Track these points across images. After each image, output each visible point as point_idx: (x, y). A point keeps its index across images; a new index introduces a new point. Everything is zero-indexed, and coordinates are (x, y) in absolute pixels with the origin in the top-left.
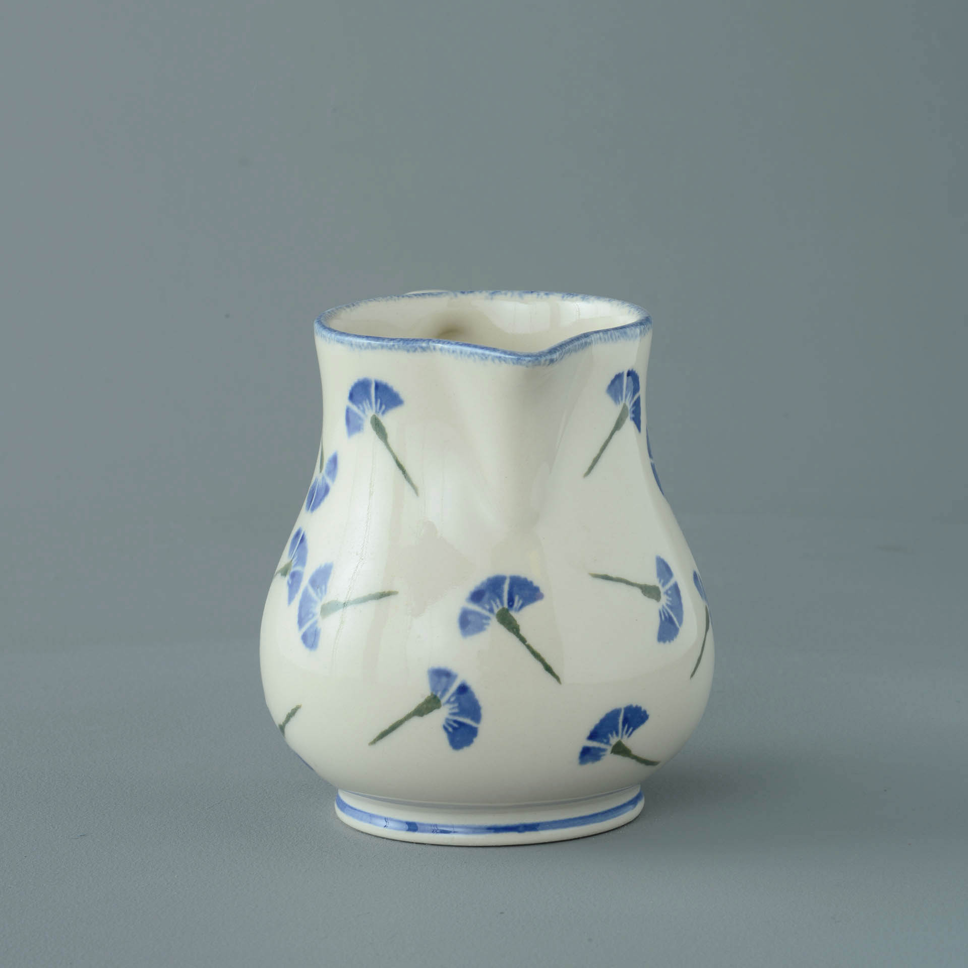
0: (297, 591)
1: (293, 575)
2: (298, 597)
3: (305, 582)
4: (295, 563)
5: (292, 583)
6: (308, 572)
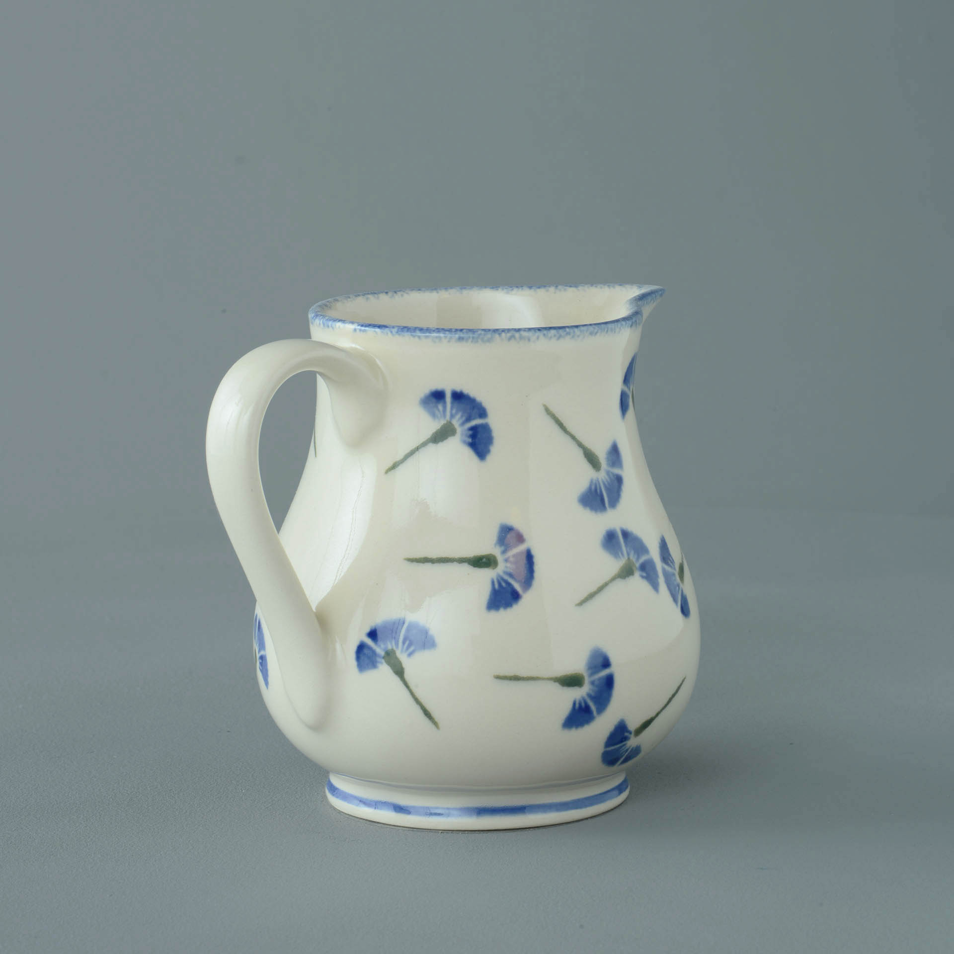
0: (657, 576)
1: (643, 567)
2: (661, 580)
3: (659, 565)
4: (636, 557)
5: (647, 573)
6: (654, 553)
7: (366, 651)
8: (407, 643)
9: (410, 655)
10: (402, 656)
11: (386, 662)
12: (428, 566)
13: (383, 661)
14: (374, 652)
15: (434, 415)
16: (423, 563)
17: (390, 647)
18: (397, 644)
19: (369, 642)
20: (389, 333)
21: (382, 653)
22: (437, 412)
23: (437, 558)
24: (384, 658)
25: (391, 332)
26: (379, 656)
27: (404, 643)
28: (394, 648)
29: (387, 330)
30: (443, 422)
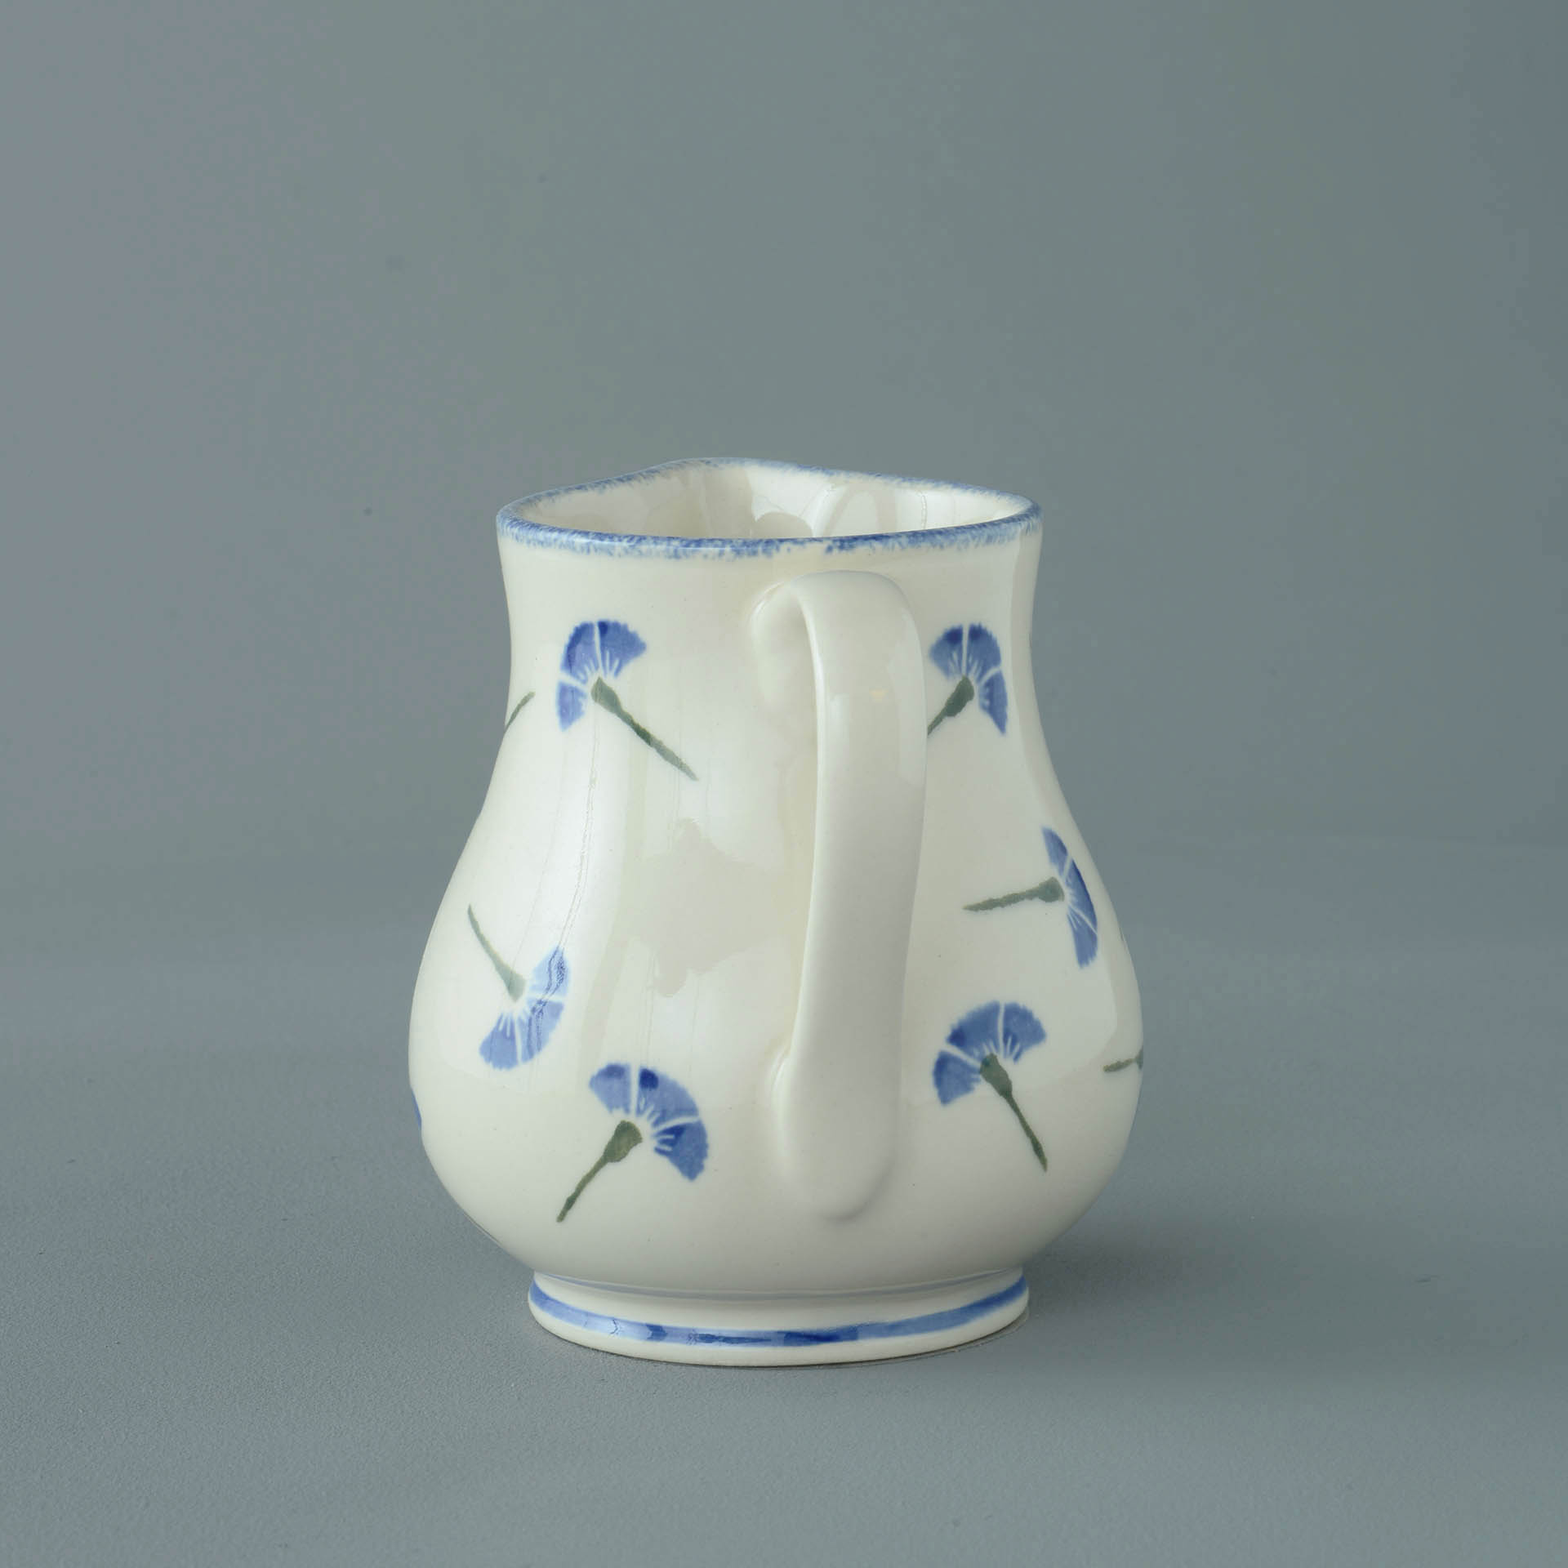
7: (951, 1066)
8: (1010, 1040)
9: (1017, 1058)
10: (1006, 1063)
11: (984, 1076)
12: (998, 912)
13: (980, 1077)
14: (964, 1065)
15: (946, 671)
16: (991, 909)
17: (987, 1053)
18: (996, 1046)
19: (954, 1051)
20: (897, 546)
21: (978, 1065)
22: (951, 665)
23: (1005, 897)
24: (981, 1072)
25: (900, 543)
26: (971, 1070)
27: (1005, 1041)
28: (995, 1053)
29: (891, 542)
30: (958, 680)
